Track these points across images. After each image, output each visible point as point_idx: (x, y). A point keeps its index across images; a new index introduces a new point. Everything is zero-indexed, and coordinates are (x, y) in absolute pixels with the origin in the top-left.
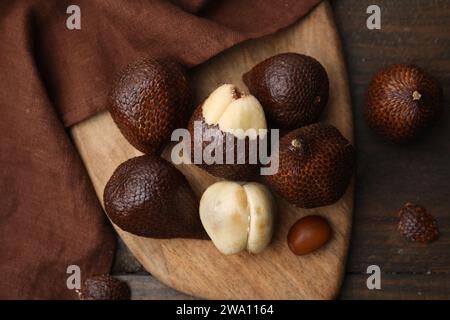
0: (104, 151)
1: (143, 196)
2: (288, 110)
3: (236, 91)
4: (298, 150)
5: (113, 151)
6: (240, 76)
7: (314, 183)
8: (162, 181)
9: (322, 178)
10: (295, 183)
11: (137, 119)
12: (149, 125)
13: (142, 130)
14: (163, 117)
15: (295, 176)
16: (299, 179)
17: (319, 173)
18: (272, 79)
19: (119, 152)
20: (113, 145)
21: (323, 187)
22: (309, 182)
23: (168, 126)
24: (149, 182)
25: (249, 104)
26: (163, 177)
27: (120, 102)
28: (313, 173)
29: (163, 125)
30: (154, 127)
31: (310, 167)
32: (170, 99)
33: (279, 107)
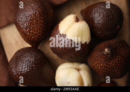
0: (13, 42)
1: (26, 69)
2: (102, 31)
3: (77, 18)
4: (108, 54)
5: (17, 42)
6: (79, 11)
7: (114, 70)
8: (36, 62)
9: (119, 68)
10: (104, 69)
11: (27, 30)
12: (33, 33)
13: (29, 35)
14: (40, 29)
15: (104, 66)
16: (107, 67)
17: (117, 65)
18: (96, 15)
19: (20, 43)
20: (17, 39)
21: (118, 72)
22: (111, 69)
23: (42, 34)
24: (30, 62)
25: (83, 25)
26: (37, 60)
27: (19, 20)
28: (115, 66)
29: (40, 33)
30: (35, 34)
31: (113, 62)
32: (44, 21)
33: (98, 29)
